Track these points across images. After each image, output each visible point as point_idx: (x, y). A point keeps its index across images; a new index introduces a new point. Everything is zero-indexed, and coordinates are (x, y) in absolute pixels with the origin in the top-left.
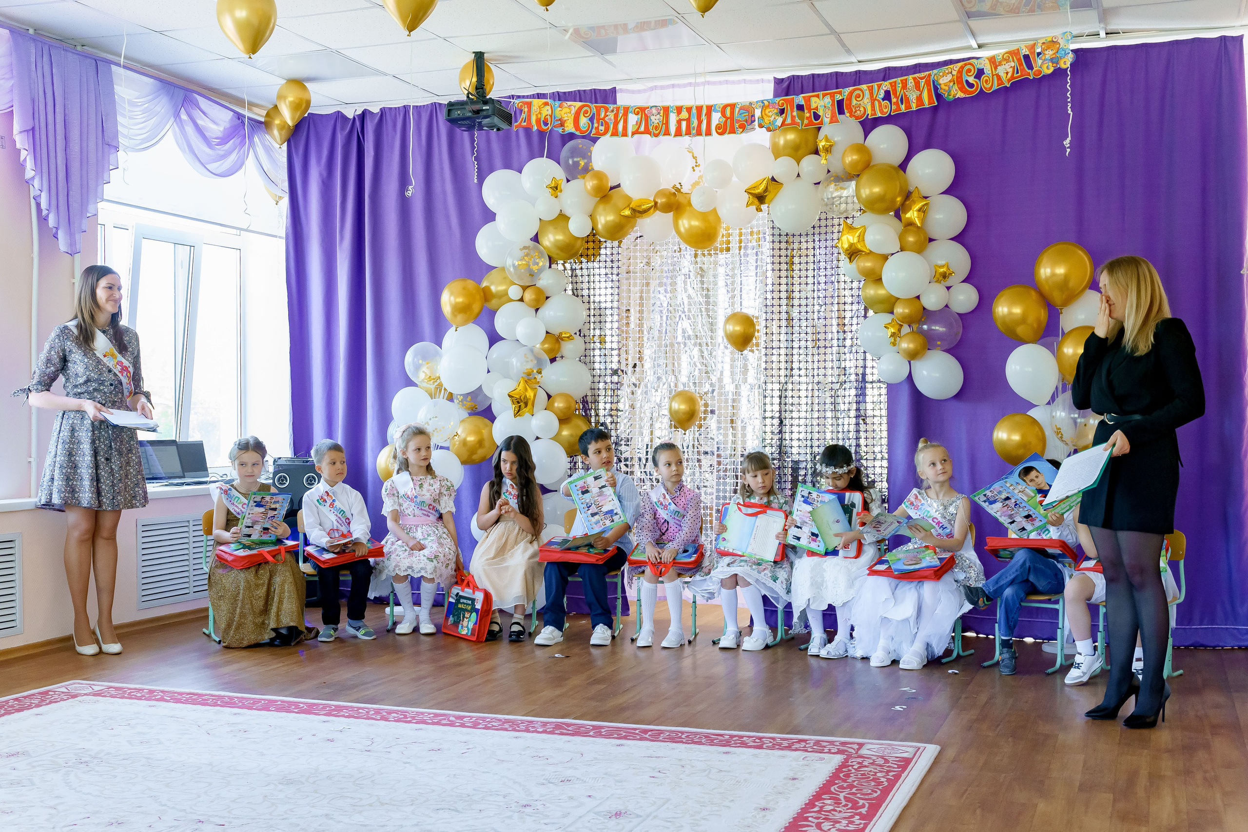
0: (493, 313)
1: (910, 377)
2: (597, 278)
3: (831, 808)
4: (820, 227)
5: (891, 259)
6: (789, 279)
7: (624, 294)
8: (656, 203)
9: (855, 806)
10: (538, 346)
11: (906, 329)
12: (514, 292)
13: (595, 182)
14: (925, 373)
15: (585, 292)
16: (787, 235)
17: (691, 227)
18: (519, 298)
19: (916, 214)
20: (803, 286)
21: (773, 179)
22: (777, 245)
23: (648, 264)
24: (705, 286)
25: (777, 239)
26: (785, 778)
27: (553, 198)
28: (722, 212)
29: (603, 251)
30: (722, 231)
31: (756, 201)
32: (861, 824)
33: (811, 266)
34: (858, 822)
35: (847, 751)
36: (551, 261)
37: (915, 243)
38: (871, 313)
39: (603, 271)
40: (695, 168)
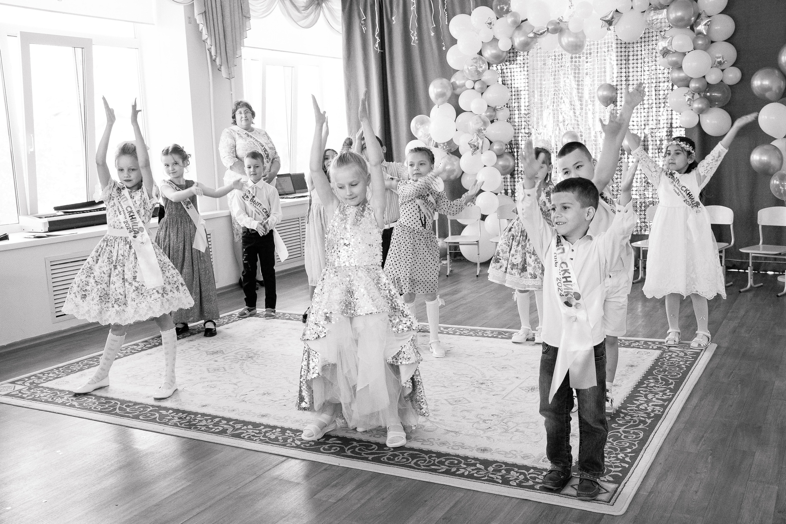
0: (457, 96)
1: (699, 124)
2: (515, 74)
3: (653, 384)
4: (645, 38)
5: (688, 54)
6: (627, 69)
7: (531, 82)
8: (548, 29)
9: (667, 384)
10: (484, 114)
11: (697, 96)
12: (469, 84)
13: (513, 19)
14: (708, 121)
15: (509, 82)
16: (625, 43)
17: (569, 42)
18: (472, 87)
19: (703, 27)
20: (635, 73)
21: (617, 11)
22: (619, 50)
23: (544, 64)
24: (577, 75)
25: (619, 46)
26: (627, 366)
27: (489, 29)
28: (587, 32)
29: (518, 58)
30: (588, 43)
31: (607, 24)
32: (670, 395)
33: (639, 61)
34: (668, 394)
35: (662, 348)
36: (489, 65)
37: (702, 45)
38: (675, 87)
39: (519, 70)
40: (571, 7)
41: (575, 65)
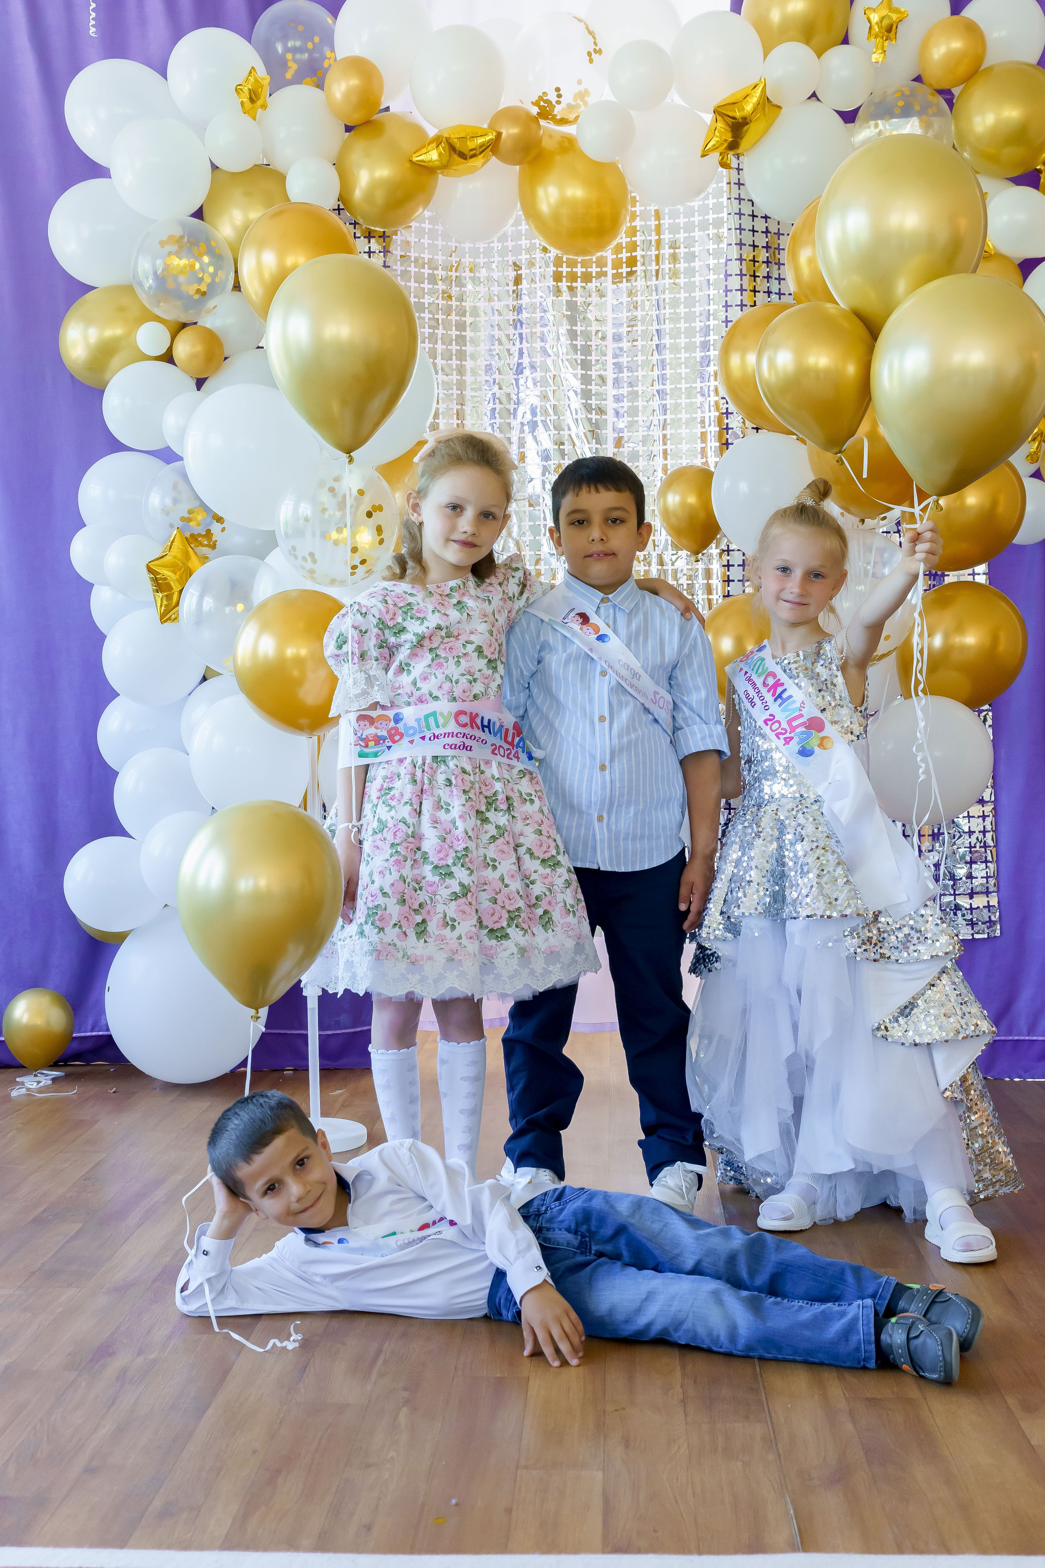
8: (497, 137)
12: (150, 336)
13: (355, 82)
17: (564, 202)
18: (162, 350)
24: (579, 342)
27: (247, 118)
40: (594, 56)
41: (571, 306)
